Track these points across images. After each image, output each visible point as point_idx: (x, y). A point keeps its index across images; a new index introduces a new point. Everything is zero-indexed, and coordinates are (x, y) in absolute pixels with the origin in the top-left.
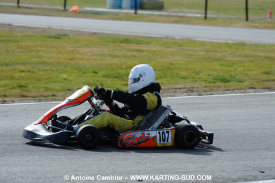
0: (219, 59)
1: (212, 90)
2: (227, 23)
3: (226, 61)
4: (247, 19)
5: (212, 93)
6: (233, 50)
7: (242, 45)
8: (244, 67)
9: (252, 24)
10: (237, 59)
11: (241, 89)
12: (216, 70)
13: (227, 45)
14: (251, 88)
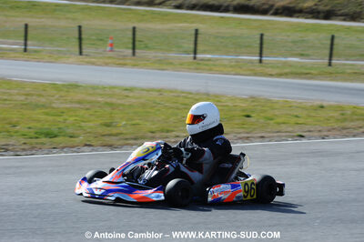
0: (43, 106)
1: (33, 148)
2: (54, 57)
3: (53, 108)
4: (81, 53)
5: (34, 152)
6: (62, 94)
7: (75, 86)
8: (76, 116)
9: (87, 60)
10: (68, 106)
11: (73, 147)
12: (39, 121)
13: (54, 86)
14: (86, 145)
